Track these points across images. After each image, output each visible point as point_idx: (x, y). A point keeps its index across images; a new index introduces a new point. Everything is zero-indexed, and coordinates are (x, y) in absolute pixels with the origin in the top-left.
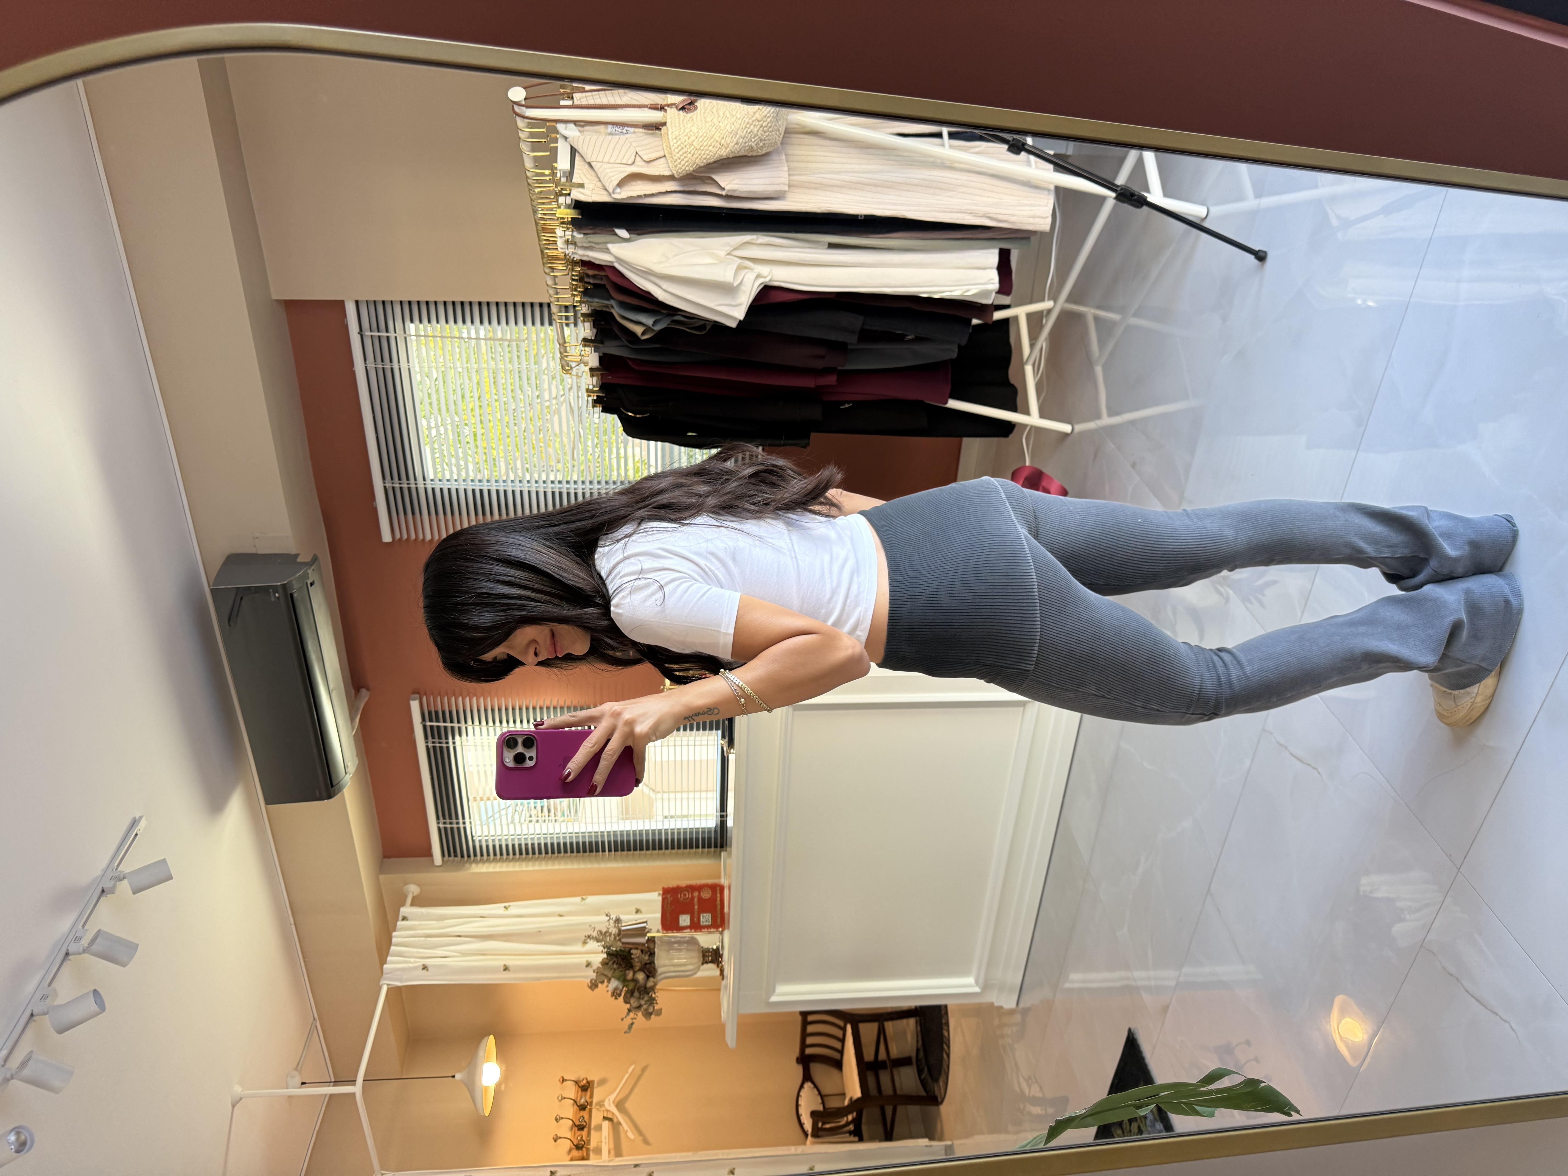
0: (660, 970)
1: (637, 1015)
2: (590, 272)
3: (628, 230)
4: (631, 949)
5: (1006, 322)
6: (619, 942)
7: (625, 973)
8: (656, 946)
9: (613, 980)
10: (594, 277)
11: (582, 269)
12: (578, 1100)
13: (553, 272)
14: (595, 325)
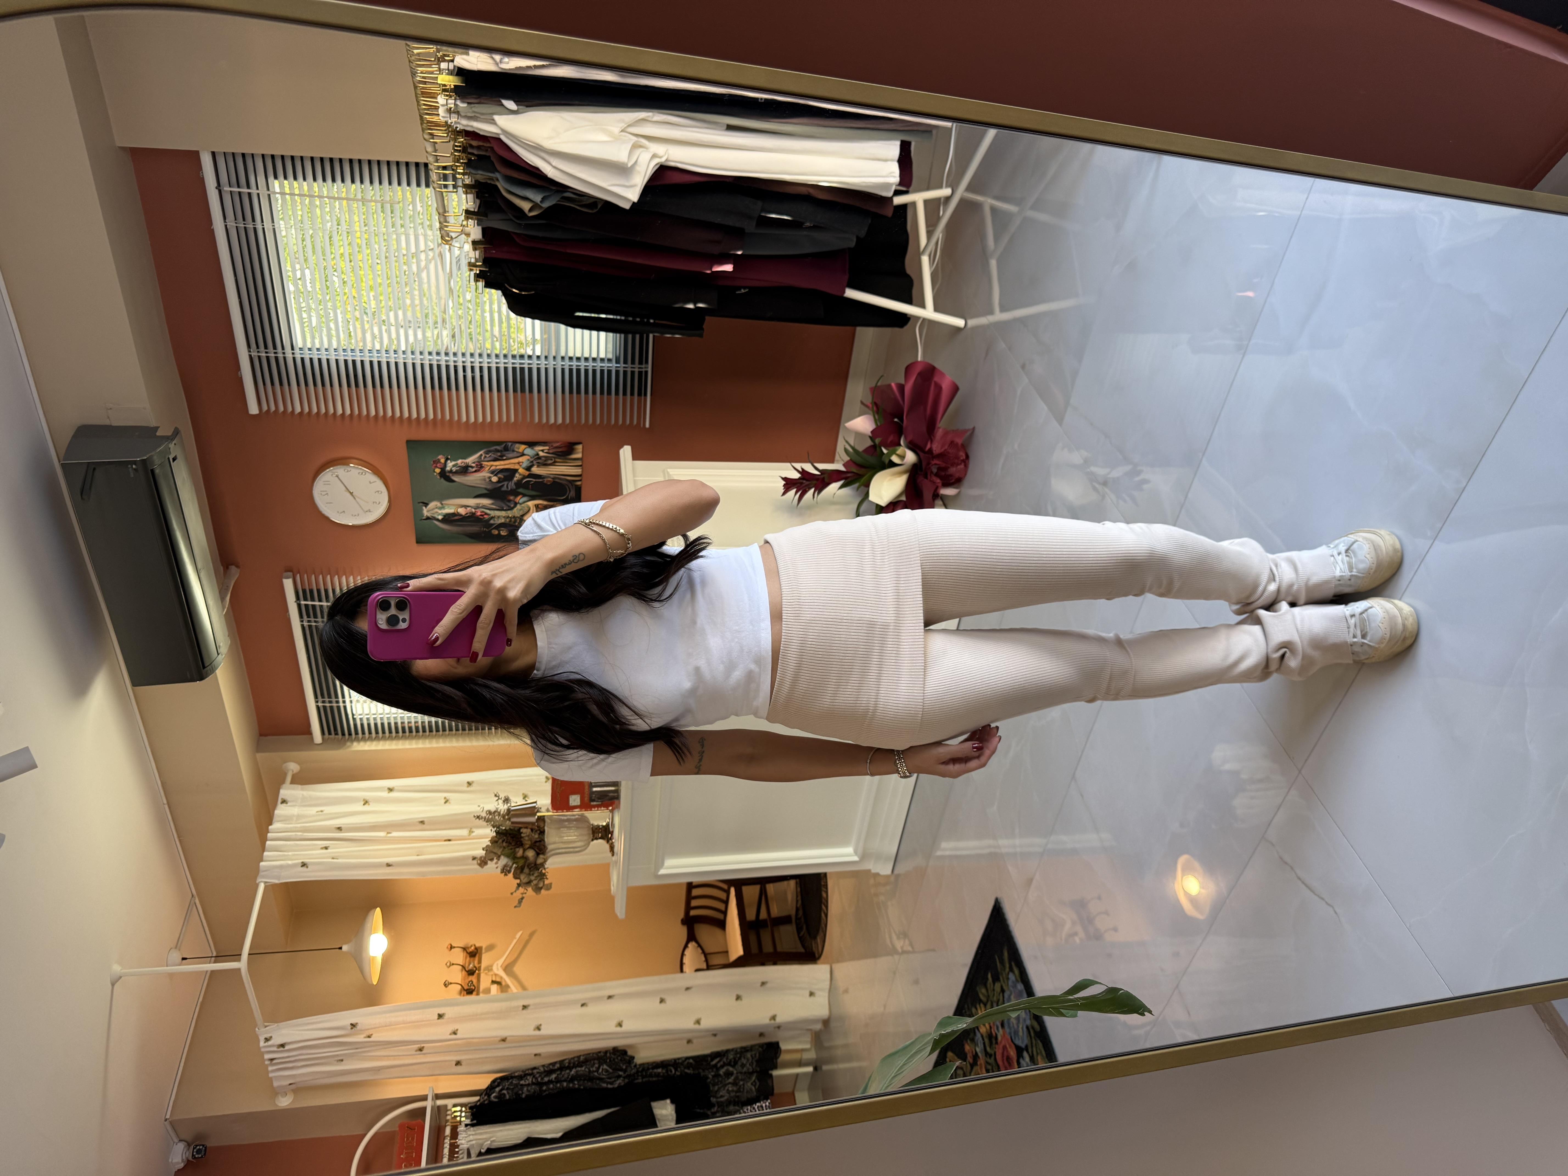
0: (550, 847)
1: (527, 890)
2: (474, 143)
3: (515, 102)
4: (520, 828)
5: (904, 207)
6: (508, 822)
7: (515, 851)
8: (546, 824)
9: (502, 857)
10: (478, 148)
11: (465, 140)
12: (467, 965)
13: (433, 139)
14: (478, 196)
